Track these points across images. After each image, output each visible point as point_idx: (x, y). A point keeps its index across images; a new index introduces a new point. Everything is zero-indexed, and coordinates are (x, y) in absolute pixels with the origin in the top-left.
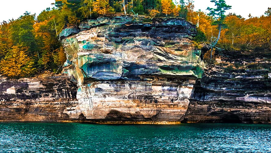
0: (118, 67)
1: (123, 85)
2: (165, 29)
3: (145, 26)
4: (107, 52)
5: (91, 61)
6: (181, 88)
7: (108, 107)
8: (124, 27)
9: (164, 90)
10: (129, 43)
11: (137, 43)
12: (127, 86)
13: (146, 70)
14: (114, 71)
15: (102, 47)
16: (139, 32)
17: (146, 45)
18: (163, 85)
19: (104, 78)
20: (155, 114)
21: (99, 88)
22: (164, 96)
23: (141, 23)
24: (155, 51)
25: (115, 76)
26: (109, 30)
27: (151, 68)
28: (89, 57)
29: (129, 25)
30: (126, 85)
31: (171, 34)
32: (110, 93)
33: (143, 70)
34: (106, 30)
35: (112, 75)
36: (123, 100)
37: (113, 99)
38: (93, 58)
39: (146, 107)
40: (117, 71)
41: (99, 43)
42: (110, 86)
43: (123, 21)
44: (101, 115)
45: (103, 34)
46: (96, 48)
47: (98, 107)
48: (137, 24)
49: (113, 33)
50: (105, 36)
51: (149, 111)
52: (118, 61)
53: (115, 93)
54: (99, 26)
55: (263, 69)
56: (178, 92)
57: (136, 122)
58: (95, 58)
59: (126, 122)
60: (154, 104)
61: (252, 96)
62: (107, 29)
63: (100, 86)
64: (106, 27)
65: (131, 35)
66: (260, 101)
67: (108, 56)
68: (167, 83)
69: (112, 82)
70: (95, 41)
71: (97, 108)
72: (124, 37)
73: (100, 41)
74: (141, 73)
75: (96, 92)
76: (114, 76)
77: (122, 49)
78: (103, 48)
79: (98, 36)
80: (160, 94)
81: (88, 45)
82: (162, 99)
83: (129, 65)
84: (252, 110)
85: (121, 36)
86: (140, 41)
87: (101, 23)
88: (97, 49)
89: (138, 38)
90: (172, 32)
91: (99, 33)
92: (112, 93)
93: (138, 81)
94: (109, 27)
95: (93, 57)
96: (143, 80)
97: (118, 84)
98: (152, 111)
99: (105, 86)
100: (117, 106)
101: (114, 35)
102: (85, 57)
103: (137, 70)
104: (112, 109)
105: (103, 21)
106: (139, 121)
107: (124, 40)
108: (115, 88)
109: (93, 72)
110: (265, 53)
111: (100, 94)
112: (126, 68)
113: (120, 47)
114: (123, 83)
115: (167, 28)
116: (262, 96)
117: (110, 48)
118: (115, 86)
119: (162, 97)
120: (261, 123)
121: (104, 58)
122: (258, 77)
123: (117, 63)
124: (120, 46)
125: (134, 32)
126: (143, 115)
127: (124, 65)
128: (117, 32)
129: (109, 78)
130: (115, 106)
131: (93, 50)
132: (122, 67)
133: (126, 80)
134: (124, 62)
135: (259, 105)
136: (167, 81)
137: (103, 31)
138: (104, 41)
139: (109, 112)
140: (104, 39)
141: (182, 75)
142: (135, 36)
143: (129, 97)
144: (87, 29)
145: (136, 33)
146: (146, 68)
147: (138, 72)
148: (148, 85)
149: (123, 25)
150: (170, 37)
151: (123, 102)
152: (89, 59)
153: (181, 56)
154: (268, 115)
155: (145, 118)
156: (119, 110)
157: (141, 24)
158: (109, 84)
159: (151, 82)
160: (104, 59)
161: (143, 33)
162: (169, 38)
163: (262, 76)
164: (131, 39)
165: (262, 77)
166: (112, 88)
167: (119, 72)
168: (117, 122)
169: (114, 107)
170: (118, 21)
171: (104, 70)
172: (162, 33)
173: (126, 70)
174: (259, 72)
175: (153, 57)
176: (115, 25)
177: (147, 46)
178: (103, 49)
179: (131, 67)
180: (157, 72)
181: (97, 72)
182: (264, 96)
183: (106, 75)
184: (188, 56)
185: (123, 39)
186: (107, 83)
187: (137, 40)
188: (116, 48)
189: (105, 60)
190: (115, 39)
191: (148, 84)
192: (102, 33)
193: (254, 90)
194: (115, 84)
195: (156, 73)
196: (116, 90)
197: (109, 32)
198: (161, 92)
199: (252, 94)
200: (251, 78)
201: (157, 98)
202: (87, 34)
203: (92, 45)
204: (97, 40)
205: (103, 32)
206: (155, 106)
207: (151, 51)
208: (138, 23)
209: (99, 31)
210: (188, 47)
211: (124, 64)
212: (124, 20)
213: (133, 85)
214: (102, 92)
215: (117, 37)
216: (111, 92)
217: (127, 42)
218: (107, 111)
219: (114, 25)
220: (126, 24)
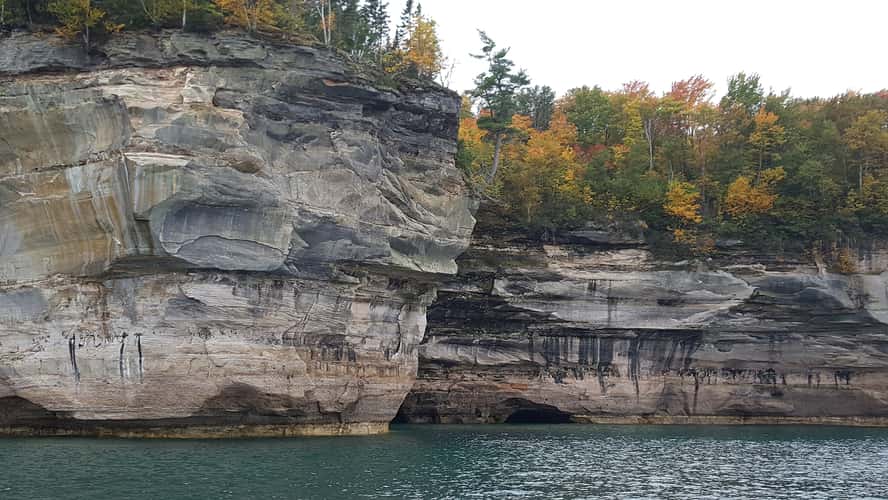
0: (278, 226)
1: (278, 292)
2: (413, 118)
3: (382, 97)
4: (249, 167)
5: (191, 192)
6: (412, 313)
7: (222, 372)
8: (314, 88)
9: (374, 319)
10: (313, 145)
11: (345, 151)
12: (288, 296)
13: (355, 247)
14: (263, 239)
15: (233, 147)
16: (355, 114)
17: (367, 163)
18: (375, 302)
19: (218, 263)
20: (355, 398)
21: (192, 299)
22: (371, 337)
23: (373, 86)
24: (383, 187)
25: (263, 261)
26: (261, 88)
27: (369, 240)
28: (188, 175)
29: (333, 85)
30: (285, 293)
31: (422, 137)
32: (232, 319)
33: (346, 245)
34: (248, 85)
35: (251, 252)
36: (269, 347)
37: (239, 342)
38: (200, 183)
39: (328, 375)
40: (274, 243)
41: (222, 128)
42: (234, 293)
43: (320, 66)
44: (173, 405)
45: (233, 96)
46: (210, 147)
47: (170, 373)
48: (360, 87)
49: (270, 101)
50: (240, 106)
51: (336, 387)
52: (284, 204)
53: (248, 321)
54: (220, 64)
55: (485, 269)
56: (399, 326)
57: (292, 429)
58: (206, 183)
59: (260, 431)
60: (351, 365)
61: (444, 342)
62: (251, 83)
63: (194, 290)
64: (251, 74)
65: (323, 119)
66: (460, 357)
67: (252, 183)
68: (386, 293)
69: (241, 279)
70: (207, 119)
71: (160, 378)
72: (300, 120)
73: (226, 121)
74: (340, 254)
75: (168, 313)
76: (260, 258)
77: (291, 165)
78: (236, 149)
79: (216, 102)
80: (364, 329)
81: (180, 130)
82: (366, 347)
83: (316, 225)
84: (438, 384)
85: (289, 115)
86: (352, 145)
87: (238, 55)
88: (212, 150)
89: (348, 132)
90: (427, 131)
91: (221, 89)
92: (239, 321)
93: (321, 283)
94: (261, 75)
95: (200, 180)
96: (335, 281)
97: (263, 290)
98: (348, 389)
99: (214, 293)
100: (254, 369)
101: (271, 109)
102: (167, 173)
103: (329, 244)
104: (237, 379)
105: (245, 52)
106: (304, 424)
107: (297, 132)
108: (253, 303)
109: (183, 237)
110: (491, 222)
111: (188, 322)
112: (304, 233)
113: (284, 156)
114: (278, 285)
115: (421, 117)
116: (468, 344)
117: (256, 154)
118: (254, 294)
119: (367, 339)
120: (459, 422)
121: (239, 187)
122: (467, 289)
123: (279, 211)
124: (286, 151)
125: (337, 110)
126: (318, 402)
127: (301, 223)
128: (285, 100)
129: (240, 265)
130: (247, 370)
131: (194, 152)
132: (291, 229)
133: (291, 276)
134: (302, 212)
135: (455, 368)
136: (388, 288)
137: (237, 85)
138: (240, 123)
139: (218, 393)
140: (237, 115)
141: (433, 271)
142: (336, 127)
143: (286, 338)
144: (149, 65)
145: (346, 118)
146: (356, 242)
147: (331, 252)
148: (346, 298)
149: (317, 79)
150: (416, 146)
151: (271, 355)
152: (186, 185)
153: (437, 211)
154: (480, 397)
155: (327, 413)
156: (258, 383)
157: (373, 90)
158: (229, 284)
159: (353, 289)
160: (239, 190)
161: (365, 119)
162: (414, 149)
163: (478, 287)
164: (323, 133)
165: (477, 290)
166: (243, 303)
167: (279, 246)
168: (227, 428)
169: (242, 374)
170: (302, 63)
171: (227, 234)
172: (402, 129)
173: (300, 240)
174: (473, 275)
175: (378, 206)
176: (288, 73)
177: (368, 166)
178: (236, 152)
179: (318, 231)
180: (380, 257)
181: (197, 237)
182: (471, 345)
183: (229, 253)
184: (454, 213)
185: (296, 126)
186: (224, 281)
187: (344, 140)
188: (273, 158)
189: (241, 197)
190: (268, 123)
191: (346, 295)
192: (231, 93)
193: (451, 326)
194: (255, 287)
195: (379, 260)
196: (252, 311)
197: (258, 96)
198: (366, 323)
199: (446, 338)
200: (451, 290)
201: (355, 345)
202: (160, 86)
203: (198, 131)
204: (214, 116)
205: (235, 91)
206: (353, 370)
207: (375, 184)
208: (364, 82)
209: (222, 84)
210: (454, 186)
211: (300, 217)
212: (323, 63)
213: (306, 295)
214: (200, 314)
215: (276, 117)
216: (237, 316)
217: (308, 140)
218: (211, 386)
219: (282, 71)
220: (327, 78)
